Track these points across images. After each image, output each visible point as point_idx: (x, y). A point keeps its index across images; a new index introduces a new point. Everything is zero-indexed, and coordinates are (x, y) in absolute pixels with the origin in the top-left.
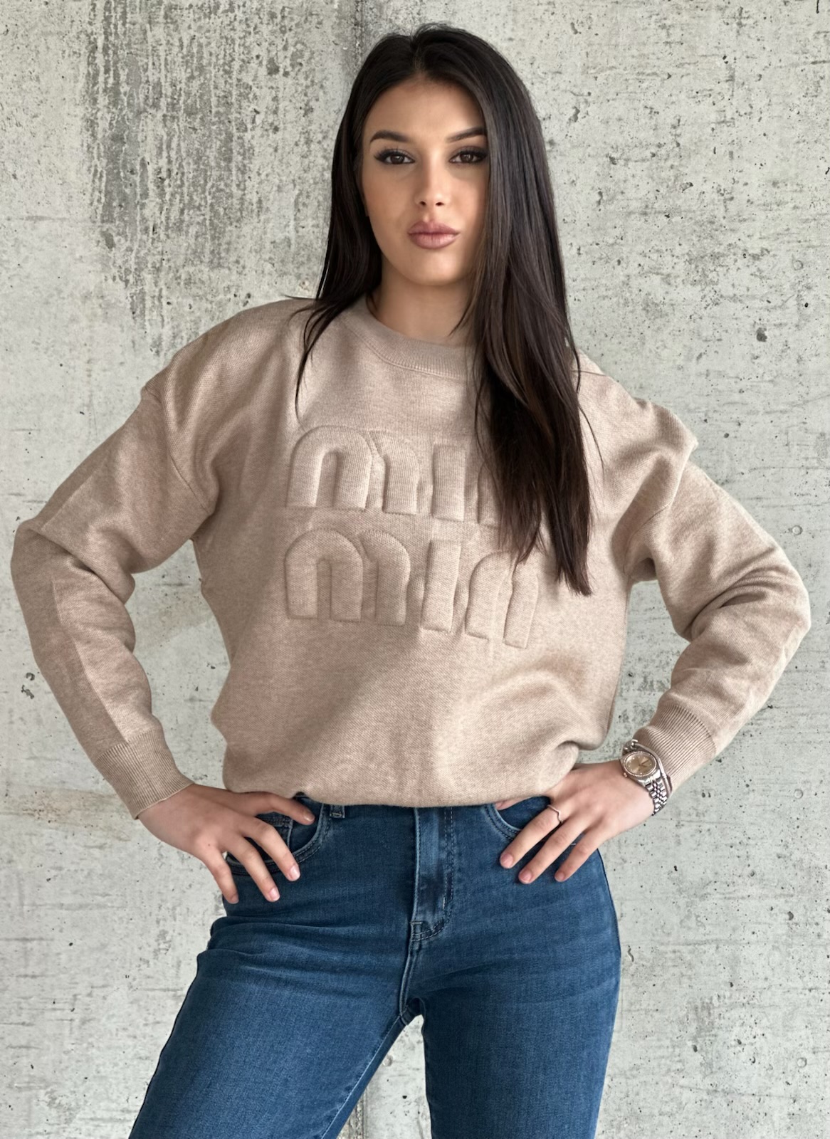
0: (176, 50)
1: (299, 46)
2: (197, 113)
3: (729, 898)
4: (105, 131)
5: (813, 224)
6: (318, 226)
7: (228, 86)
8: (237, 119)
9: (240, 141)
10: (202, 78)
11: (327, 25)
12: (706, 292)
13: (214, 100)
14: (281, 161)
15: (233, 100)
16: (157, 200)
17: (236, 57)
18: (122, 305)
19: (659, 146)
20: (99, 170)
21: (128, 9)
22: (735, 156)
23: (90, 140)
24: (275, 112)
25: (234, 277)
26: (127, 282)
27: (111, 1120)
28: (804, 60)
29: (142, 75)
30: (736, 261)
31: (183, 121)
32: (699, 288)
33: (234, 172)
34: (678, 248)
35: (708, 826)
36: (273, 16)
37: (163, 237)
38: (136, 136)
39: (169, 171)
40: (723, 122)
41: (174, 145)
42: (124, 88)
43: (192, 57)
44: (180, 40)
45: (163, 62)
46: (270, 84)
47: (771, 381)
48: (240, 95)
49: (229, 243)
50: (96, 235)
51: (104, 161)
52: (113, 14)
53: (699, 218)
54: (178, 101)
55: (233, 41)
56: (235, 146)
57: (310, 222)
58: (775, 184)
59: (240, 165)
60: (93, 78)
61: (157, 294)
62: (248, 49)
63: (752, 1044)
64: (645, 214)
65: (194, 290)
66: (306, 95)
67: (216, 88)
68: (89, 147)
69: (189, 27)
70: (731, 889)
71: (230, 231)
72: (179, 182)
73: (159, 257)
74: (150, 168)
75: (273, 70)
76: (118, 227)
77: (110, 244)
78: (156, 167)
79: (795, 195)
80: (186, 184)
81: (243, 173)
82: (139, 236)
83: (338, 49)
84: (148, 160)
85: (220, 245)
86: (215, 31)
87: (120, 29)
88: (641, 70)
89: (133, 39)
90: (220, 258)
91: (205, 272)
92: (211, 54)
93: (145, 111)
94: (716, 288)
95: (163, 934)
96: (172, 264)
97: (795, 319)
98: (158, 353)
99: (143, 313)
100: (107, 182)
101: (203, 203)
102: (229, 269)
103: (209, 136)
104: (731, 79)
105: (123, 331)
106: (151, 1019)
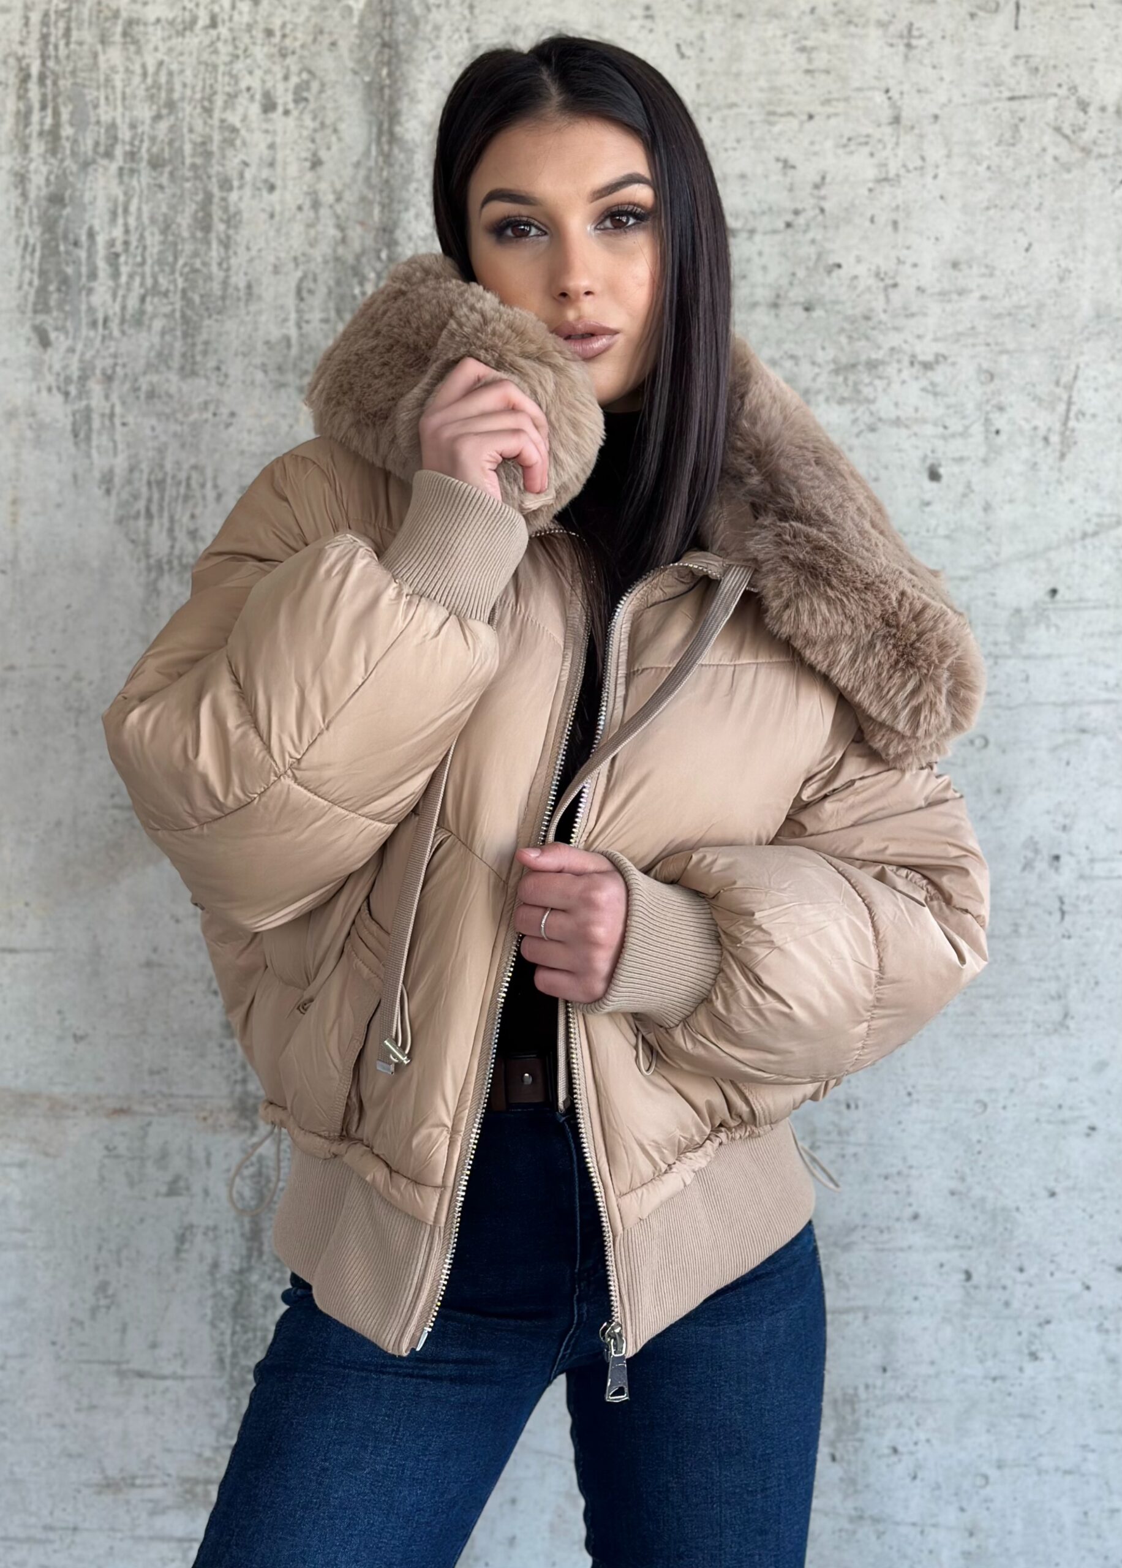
0: (136, 80)
1: (305, 76)
2: (163, 166)
3: (883, 1250)
4: (39, 188)
5: (1007, 320)
6: (326, 321)
7: (208, 129)
8: (218, 173)
9: (223, 204)
10: (172, 118)
11: (344, 46)
12: (859, 413)
13: (188, 148)
14: (278, 231)
15: (214, 147)
16: (111, 283)
17: (219, 87)
18: (59, 425)
19: (796, 212)
20: (31, 241)
21: (73, 25)
22: (901, 226)
23: (19, 201)
24: (272, 164)
25: (213, 390)
26: (67, 394)
27: (30, 1540)
28: (996, 95)
29: (92, 113)
30: (900, 371)
31: (145, 176)
32: (848, 407)
33: (214, 245)
34: (820, 353)
35: (851, 1150)
36: (269, 33)
37: (116, 333)
38: (82, 196)
39: (126, 243)
40: (886, 180)
41: (133, 208)
42: (67, 131)
43: (159, 89)
44: (144, 66)
45: (119, 95)
46: (265, 126)
47: (947, 537)
48: (224, 141)
49: (206, 343)
50: (26, 330)
51: (38, 230)
52: (53, 30)
53: (850, 312)
54: (140, 148)
55: (215, 67)
56: (217, 212)
57: (316, 316)
58: (955, 265)
59: (223, 236)
60: (24, 117)
61: (107, 411)
62: (235, 78)
63: (911, 1453)
64: (775, 305)
65: (159, 406)
66: (313, 141)
67: (191, 131)
68: (17, 210)
69: (156, 49)
70: (886, 1236)
71: (209, 326)
72: (139, 259)
73: (109, 361)
74: (101, 240)
75: (269, 106)
76: (55, 319)
77: (45, 342)
78: (107, 238)
79: (982, 281)
80: (149, 261)
81: (227, 247)
82: (84, 331)
83: (358, 80)
84: (97, 228)
85: (194, 345)
86: (191, 54)
87: (63, 51)
88: (771, 108)
89: (80, 64)
90: (194, 363)
91: (172, 381)
92: (185, 85)
93: (94, 162)
94: (873, 408)
95: (103, 1287)
96: (128, 370)
97: (982, 451)
98: (108, 492)
99: (88, 438)
100: (43, 257)
101: (172, 288)
102: (207, 378)
103: (182, 196)
104: (896, 120)
105: (60, 461)
106: (85, 1402)
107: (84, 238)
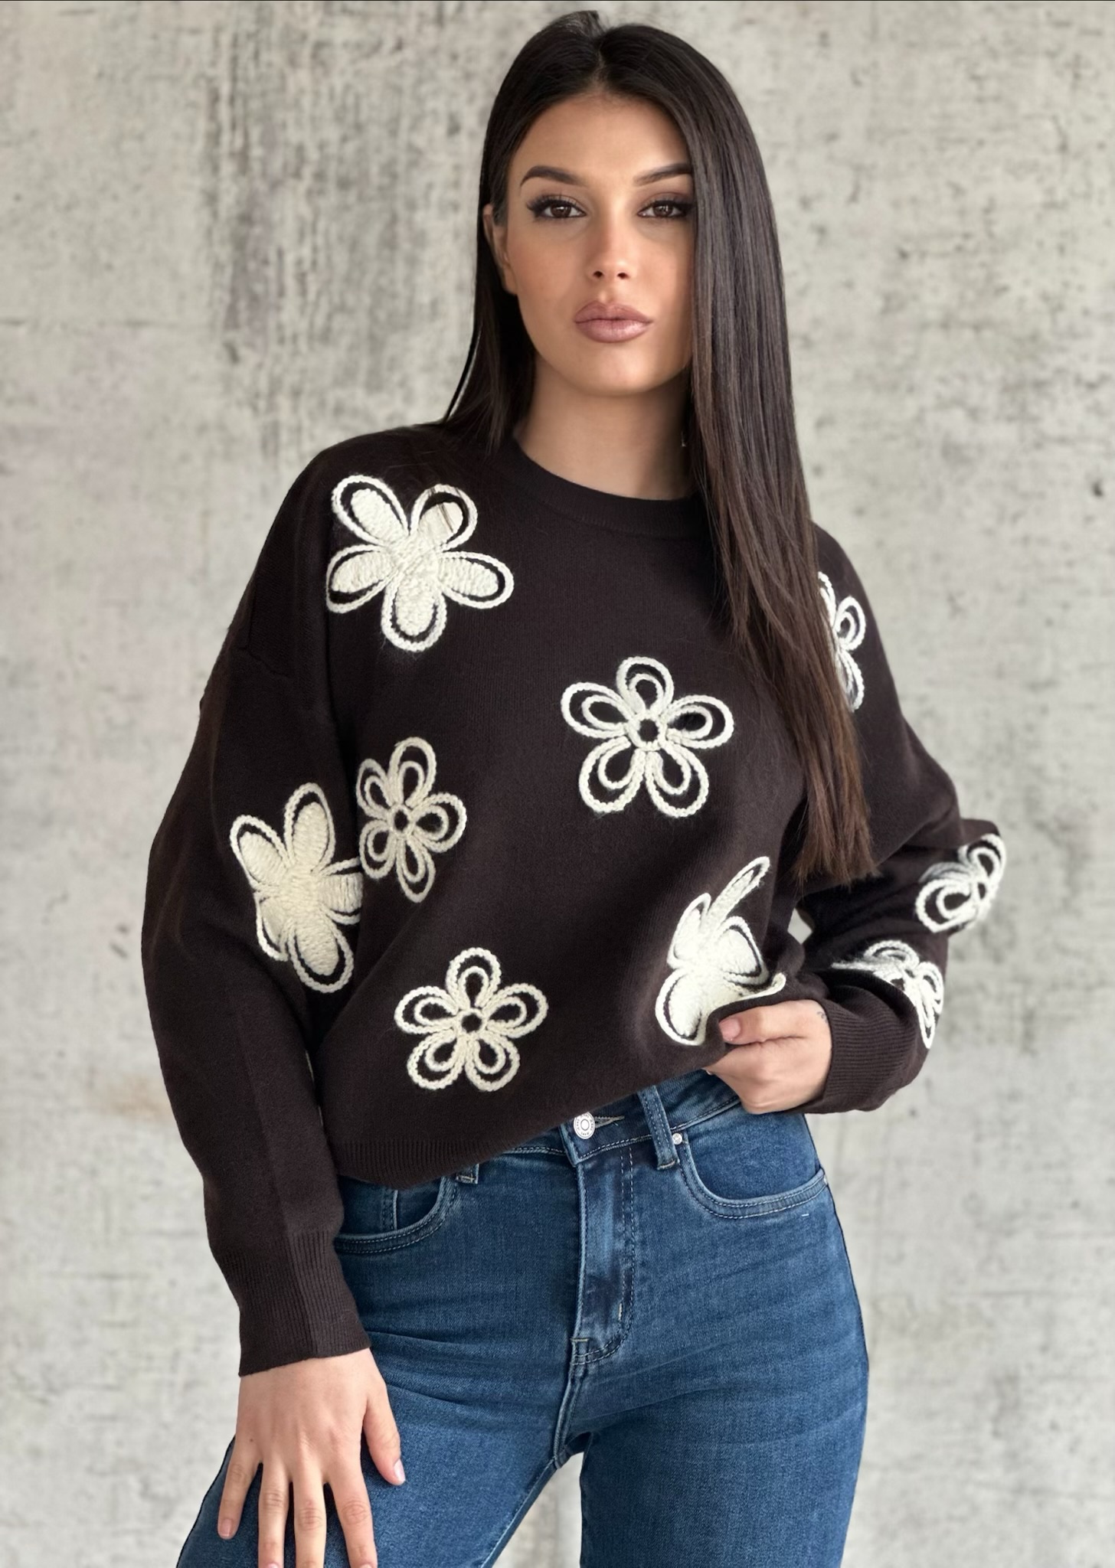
2: (350, 186)
3: (1045, 1236)
4: (229, 207)
7: (394, 151)
8: (404, 194)
9: (409, 223)
10: (359, 140)
12: (1025, 431)
16: (299, 301)
17: (405, 110)
18: (249, 438)
19: (967, 236)
20: (222, 260)
21: (262, 47)
22: (1067, 250)
23: (210, 221)
29: (281, 134)
30: (1065, 390)
31: (332, 198)
32: (1016, 426)
33: (400, 263)
34: (988, 372)
37: (304, 349)
38: (271, 216)
39: (314, 263)
40: (1053, 205)
41: (322, 225)
42: (256, 152)
43: (347, 110)
44: (331, 89)
45: (307, 117)
46: (449, 147)
47: (1111, 552)
48: (410, 162)
49: (393, 360)
50: (216, 346)
51: (229, 249)
52: (242, 53)
53: (1017, 333)
54: (328, 169)
55: (401, 90)
56: (401, 230)
59: (408, 255)
60: (214, 138)
61: (295, 425)
62: (420, 100)
63: (1070, 1429)
64: (945, 324)
65: (345, 420)
67: (378, 150)
68: (208, 229)
69: (343, 72)
70: (1047, 1223)
71: (394, 343)
72: (326, 277)
73: (298, 377)
74: (290, 259)
75: (454, 129)
76: (245, 335)
77: (234, 357)
78: (296, 257)
80: (336, 280)
81: (412, 265)
82: (273, 347)
84: (286, 247)
85: (379, 361)
86: (377, 76)
87: (252, 73)
88: (943, 135)
89: (269, 86)
90: (380, 378)
91: (358, 397)
92: (371, 107)
93: (283, 182)
94: (1039, 426)
96: (316, 385)
99: (276, 452)
101: (358, 305)
102: (392, 392)
103: (369, 216)
104: (1063, 148)
105: (250, 475)
107: (273, 256)
